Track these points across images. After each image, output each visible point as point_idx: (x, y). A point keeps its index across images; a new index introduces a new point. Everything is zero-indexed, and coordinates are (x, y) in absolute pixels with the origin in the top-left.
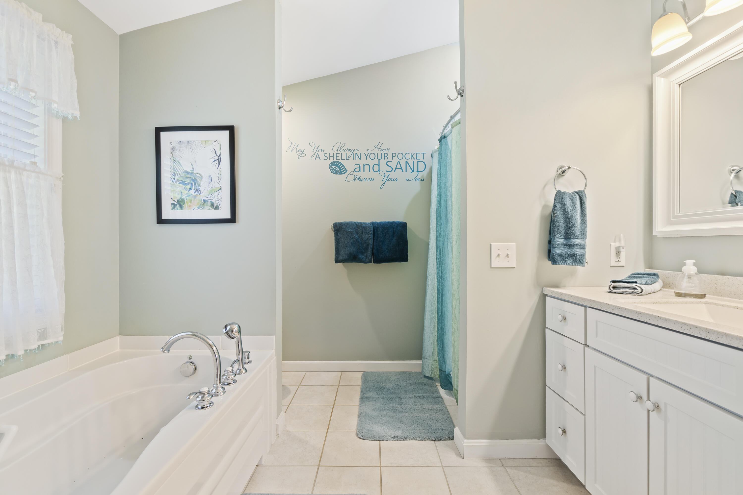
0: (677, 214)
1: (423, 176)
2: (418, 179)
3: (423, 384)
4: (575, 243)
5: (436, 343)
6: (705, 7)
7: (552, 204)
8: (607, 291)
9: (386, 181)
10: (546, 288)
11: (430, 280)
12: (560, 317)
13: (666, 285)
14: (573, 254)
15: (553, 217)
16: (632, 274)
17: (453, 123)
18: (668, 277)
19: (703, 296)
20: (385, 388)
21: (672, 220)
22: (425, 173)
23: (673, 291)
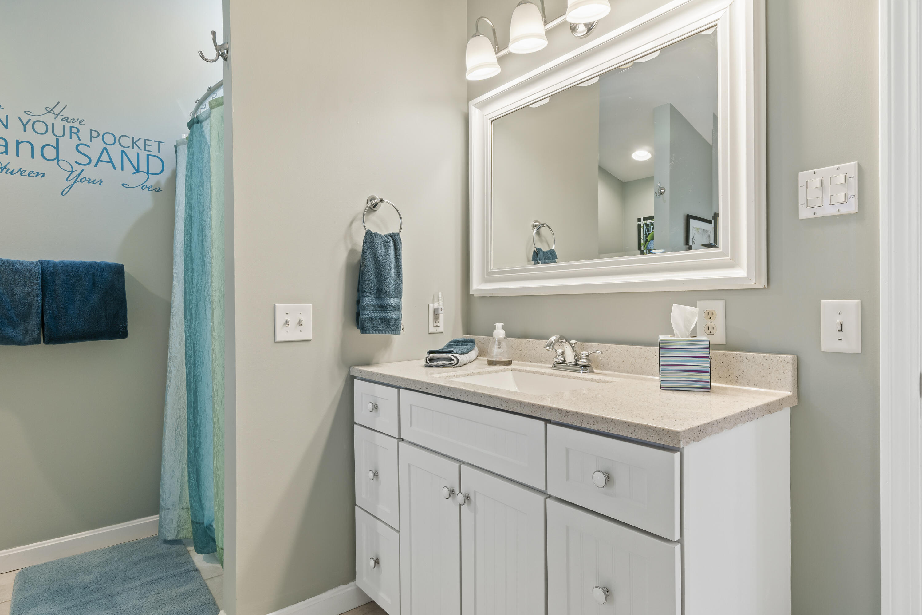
0: (490, 270)
1: (158, 182)
2: (148, 188)
3: (160, 556)
4: (388, 303)
5: (186, 478)
6: (509, 41)
7: (360, 249)
8: (424, 365)
9: (75, 182)
10: (355, 367)
11: (173, 368)
12: (370, 406)
13: (481, 353)
14: (386, 319)
15: (362, 267)
16: (451, 342)
17: (213, 100)
18: (483, 344)
19: (509, 363)
20: (75, 587)
21: (486, 276)
22: (163, 178)
23: (486, 358)
